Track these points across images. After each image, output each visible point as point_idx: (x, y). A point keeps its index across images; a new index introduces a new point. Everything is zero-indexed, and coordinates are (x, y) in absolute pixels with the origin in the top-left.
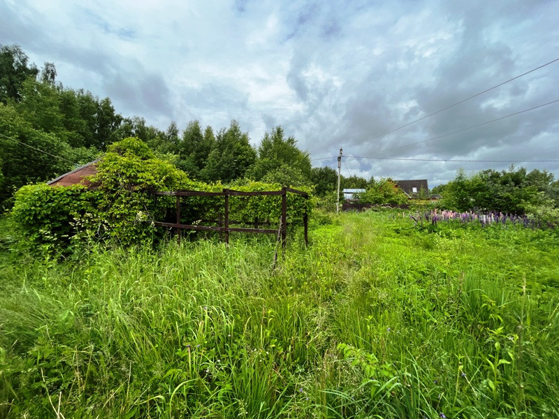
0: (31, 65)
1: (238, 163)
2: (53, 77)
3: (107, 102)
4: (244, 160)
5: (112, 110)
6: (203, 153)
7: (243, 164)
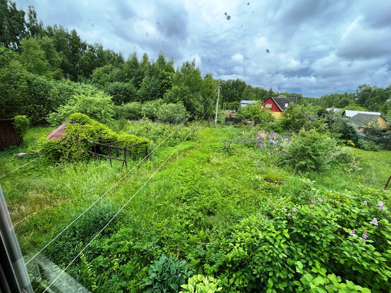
0: (19, 8)
1: (162, 85)
2: (35, 17)
3: (74, 33)
4: (166, 83)
5: (79, 40)
6: (139, 77)
7: (166, 86)
